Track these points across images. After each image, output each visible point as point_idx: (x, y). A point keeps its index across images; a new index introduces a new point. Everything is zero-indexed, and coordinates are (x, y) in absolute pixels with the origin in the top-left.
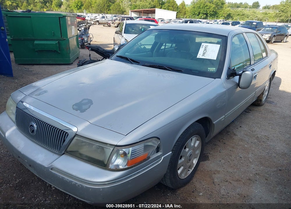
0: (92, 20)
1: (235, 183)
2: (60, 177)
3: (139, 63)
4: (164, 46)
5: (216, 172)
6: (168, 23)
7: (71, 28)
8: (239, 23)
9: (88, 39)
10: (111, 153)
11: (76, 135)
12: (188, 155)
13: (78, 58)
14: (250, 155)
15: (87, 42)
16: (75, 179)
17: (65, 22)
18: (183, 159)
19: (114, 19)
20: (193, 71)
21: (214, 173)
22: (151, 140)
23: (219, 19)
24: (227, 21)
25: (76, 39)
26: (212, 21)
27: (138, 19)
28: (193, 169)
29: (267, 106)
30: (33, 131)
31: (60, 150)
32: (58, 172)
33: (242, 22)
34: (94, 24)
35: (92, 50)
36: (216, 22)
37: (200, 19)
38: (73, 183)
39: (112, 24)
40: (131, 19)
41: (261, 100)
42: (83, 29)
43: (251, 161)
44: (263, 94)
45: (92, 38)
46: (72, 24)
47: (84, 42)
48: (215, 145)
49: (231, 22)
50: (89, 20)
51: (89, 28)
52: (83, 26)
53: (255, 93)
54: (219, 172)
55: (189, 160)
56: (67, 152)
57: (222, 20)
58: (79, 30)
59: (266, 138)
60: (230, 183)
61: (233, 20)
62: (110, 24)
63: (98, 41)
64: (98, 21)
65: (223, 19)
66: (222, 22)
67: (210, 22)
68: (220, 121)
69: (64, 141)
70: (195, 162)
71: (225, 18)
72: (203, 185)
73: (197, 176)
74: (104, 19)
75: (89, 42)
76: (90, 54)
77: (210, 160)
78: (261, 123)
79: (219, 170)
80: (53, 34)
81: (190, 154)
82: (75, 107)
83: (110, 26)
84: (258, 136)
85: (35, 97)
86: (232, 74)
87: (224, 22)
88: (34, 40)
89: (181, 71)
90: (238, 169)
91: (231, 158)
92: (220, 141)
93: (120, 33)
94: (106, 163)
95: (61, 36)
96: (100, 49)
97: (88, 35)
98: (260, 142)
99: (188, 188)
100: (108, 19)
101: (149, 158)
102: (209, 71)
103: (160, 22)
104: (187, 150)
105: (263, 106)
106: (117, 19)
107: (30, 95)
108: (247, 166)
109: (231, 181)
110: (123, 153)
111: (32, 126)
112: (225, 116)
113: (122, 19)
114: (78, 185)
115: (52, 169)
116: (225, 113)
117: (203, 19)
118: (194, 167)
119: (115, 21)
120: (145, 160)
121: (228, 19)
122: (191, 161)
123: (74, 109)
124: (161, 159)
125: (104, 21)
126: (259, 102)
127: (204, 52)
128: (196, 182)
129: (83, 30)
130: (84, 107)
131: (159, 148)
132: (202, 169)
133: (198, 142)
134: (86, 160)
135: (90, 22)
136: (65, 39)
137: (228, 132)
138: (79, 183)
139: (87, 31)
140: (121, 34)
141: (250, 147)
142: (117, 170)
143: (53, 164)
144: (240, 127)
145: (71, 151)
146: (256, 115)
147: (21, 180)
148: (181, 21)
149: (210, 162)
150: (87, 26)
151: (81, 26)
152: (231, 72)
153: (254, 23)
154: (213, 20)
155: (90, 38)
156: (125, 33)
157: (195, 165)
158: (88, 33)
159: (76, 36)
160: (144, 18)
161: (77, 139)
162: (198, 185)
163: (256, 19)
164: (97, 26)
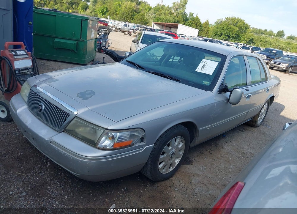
0: (114, 26)
1: (210, 187)
2: (57, 149)
3: (144, 69)
4: (172, 59)
5: (195, 175)
6: (189, 39)
7: (91, 31)
8: (259, 49)
9: (106, 44)
10: (102, 134)
11: (76, 117)
12: (170, 153)
13: (93, 60)
14: (231, 167)
15: (104, 47)
16: (68, 152)
17: (87, 25)
18: (165, 155)
19: (135, 29)
20: (189, 82)
21: (194, 176)
22: (137, 131)
23: (240, 43)
24: (248, 46)
25: (94, 42)
26: (232, 43)
27: (159, 32)
28: (174, 167)
29: (262, 129)
30: (41, 110)
31: (60, 128)
32: (55, 145)
33: (262, 49)
34: (115, 31)
35: (107, 53)
36: (236, 45)
37: (221, 40)
38: (66, 155)
39: (133, 33)
40: (153, 30)
41: (256, 122)
42: (103, 33)
43: (231, 171)
44: (258, 115)
45: (110, 44)
46: (93, 28)
47: (101, 46)
48: (202, 153)
49: (251, 47)
50: (111, 26)
51: (109, 34)
52: (103, 31)
53: (248, 112)
54: (198, 175)
55: (171, 158)
56: (66, 130)
57: (243, 44)
58: (99, 34)
59: (251, 155)
60: (206, 185)
61: (255, 45)
62: (131, 33)
63: (116, 47)
64: (120, 28)
65: (245, 43)
66: (242, 46)
67: (231, 44)
68: (206, 129)
69: (65, 120)
70: (177, 161)
71: (247, 43)
72: (181, 183)
73: (178, 175)
74: (126, 27)
75: (106, 47)
76: (104, 58)
77: (193, 164)
78: (251, 142)
79: (199, 173)
80: (73, 34)
81: (172, 153)
82: (79, 95)
83: (130, 35)
84: (244, 152)
85: (48, 83)
86: (224, 89)
87: (245, 46)
88: (55, 38)
89: (179, 81)
90: (216, 175)
91: (213, 166)
92: (207, 151)
93: (136, 42)
94: (96, 142)
95: (81, 38)
96: (114, 53)
97: (106, 41)
98: (244, 157)
99: (166, 183)
100: (130, 28)
101: (133, 145)
102: (203, 84)
103: (181, 37)
104: (170, 148)
105: (258, 128)
106: (138, 29)
107: (44, 81)
108: (226, 174)
109: (207, 184)
110: (112, 136)
111: (41, 105)
112: (212, 126)
113: (144, 29)
114: (70, 157)
115: (51, 142)
116: (212, 123)
117: (225, 40)
118: (176, 166)
119: (136, 31)
120: (129, 146)
121: (250, 44)
122: (173, 159)
123: (78, 96)
124: (144, 149)
125: (125, 29)
126: (254, 123)
127: (203, 67)
128: (175, 180)
129: (102, 35)
130: (87, 96)
131: (143, 138)
132: (183, 171)
133: (182, 144)
134: (80, 138)
135: (112, 28)
136: (83, 41)
137: (217, 145)
138: (71, 155)
139: (107, 36)
140: (138, 44)
141: (234, 160)
142: (104, 149)
143: (52, 138)
144: (230, 142)
145: (69, 130)
146: (249, 135)
147: (22, 154)
148: (201, 39)
149: (192, 166)
150: (107, 31)
151: (102, 31)
152: (223, 88)
153: (273, 51)
154: (234, 43)
155: (109, 43)
156: (141, 43)
157: (177, 165)
158: (107, 38)
159: (95, 40)
160: (165, 32)
161: (76, 120)
162: (176, 182)
163: (277, 47)
164: (118, 33)
